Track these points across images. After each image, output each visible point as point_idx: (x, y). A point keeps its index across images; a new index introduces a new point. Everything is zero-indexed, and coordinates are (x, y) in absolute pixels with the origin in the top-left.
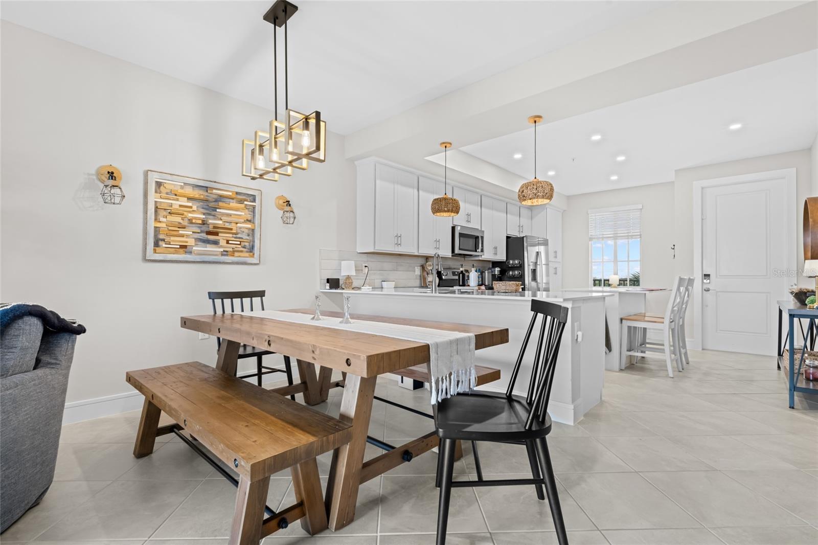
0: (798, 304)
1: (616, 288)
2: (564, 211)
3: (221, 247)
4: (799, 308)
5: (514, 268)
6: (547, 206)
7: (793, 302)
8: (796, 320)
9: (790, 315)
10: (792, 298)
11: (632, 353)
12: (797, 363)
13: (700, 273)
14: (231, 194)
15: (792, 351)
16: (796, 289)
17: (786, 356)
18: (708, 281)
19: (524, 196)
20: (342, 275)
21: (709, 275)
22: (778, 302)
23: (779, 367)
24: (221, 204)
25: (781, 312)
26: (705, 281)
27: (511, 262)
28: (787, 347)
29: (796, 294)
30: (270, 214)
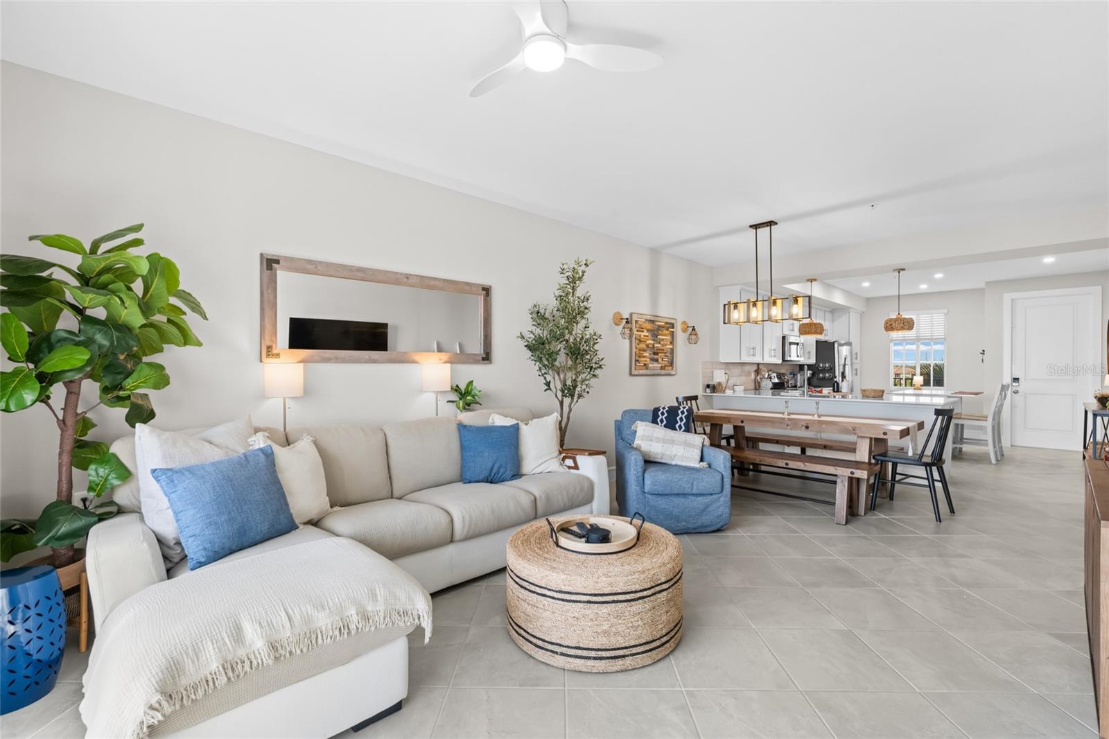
0: (1101, 406)
1: (920, 389)
2: (863, 312)
3: (659, 363)
4: (1102, 409)
5: (824, 370)
6: (851, 310)
7: (1096, 404)
8: (1099, 419)
9: (1094, 414)
10: (1095, 401)
11: (956, 446)
12: (1098, 451)
13: (1010, 375)
14: (663, 324)
15: (1095, 443)
16: (1099, 393)
17: (1091, 447)
18: (1017, 384)
19: (892, 328)
20: (716, 381)
21: (1018, 379)
22: (1084, 404)
23: (1084, 458)
24: (660, 332)
25: (1086, 412)
26: (1014, 384)
27: (821, 365)
28: (1091, 440)
29: (1099, 398)
30: (681, 337)
